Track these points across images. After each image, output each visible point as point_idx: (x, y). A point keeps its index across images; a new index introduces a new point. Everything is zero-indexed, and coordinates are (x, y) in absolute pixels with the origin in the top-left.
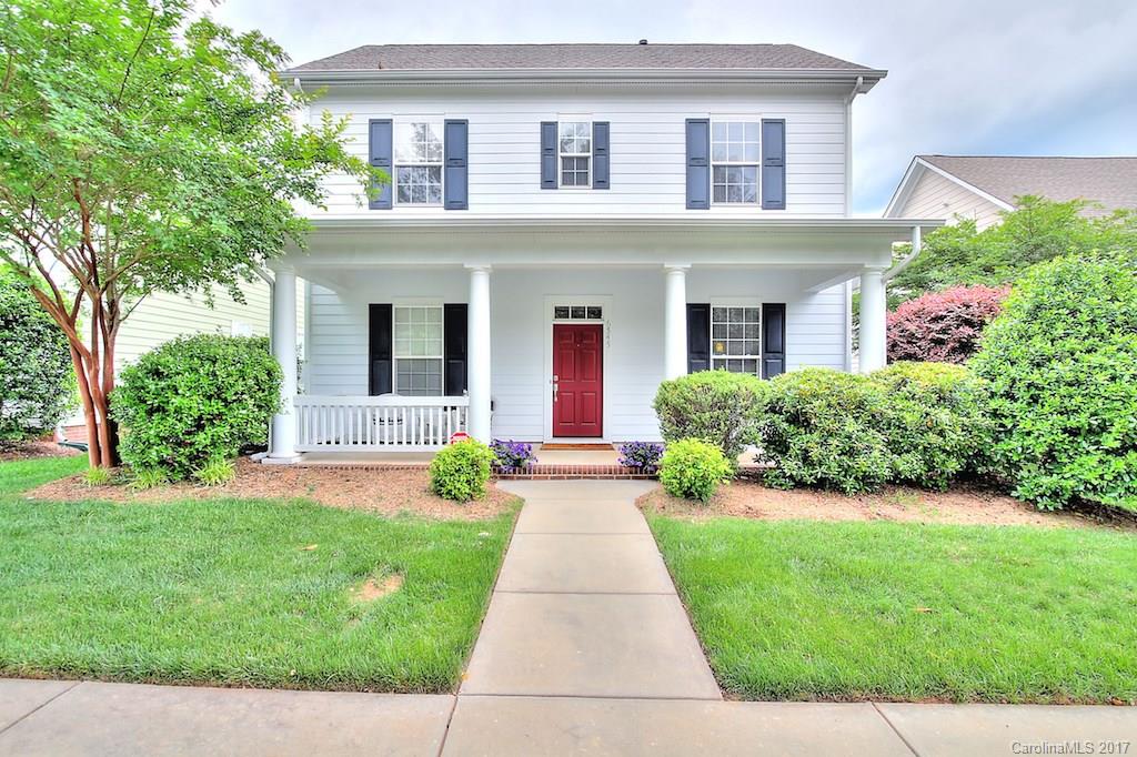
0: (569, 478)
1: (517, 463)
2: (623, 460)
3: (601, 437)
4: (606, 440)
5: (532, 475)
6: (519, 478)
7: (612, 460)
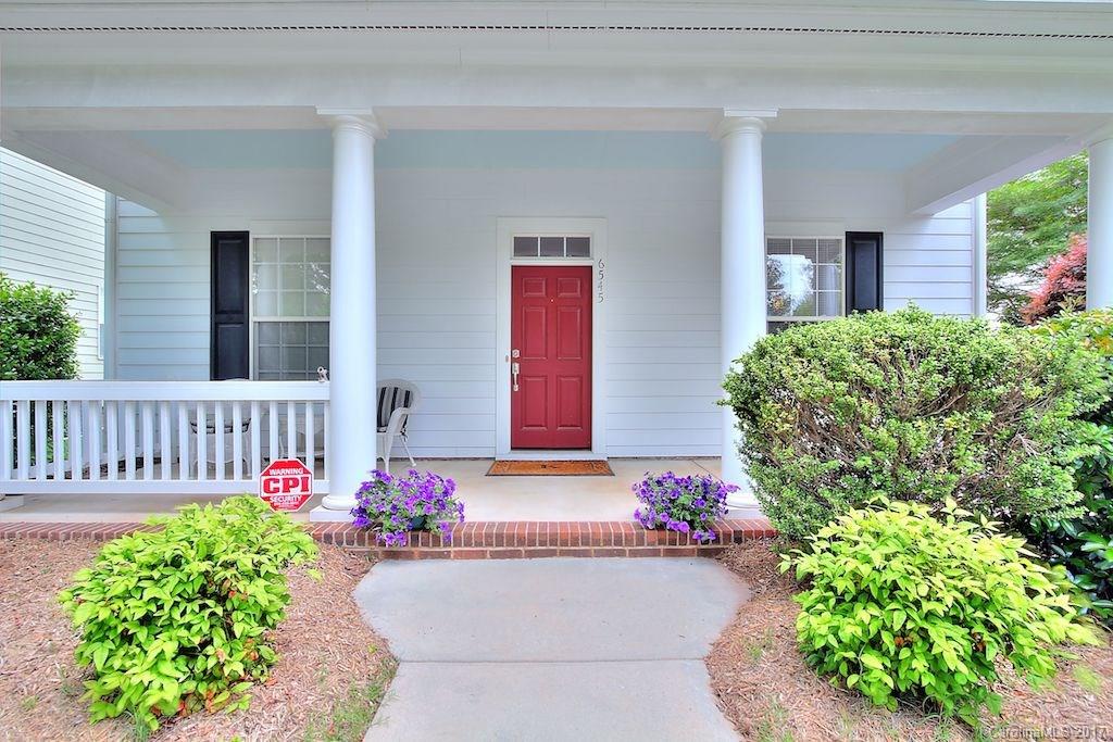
0: (531, 555)
1: (420, 526)
2: (644, 513)
3: (589, 448)
4: (599, 451)
5: (452, 549)
6: (424, 556)
7: (618, 507)
